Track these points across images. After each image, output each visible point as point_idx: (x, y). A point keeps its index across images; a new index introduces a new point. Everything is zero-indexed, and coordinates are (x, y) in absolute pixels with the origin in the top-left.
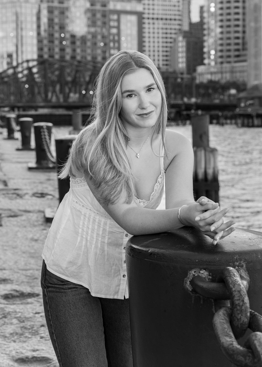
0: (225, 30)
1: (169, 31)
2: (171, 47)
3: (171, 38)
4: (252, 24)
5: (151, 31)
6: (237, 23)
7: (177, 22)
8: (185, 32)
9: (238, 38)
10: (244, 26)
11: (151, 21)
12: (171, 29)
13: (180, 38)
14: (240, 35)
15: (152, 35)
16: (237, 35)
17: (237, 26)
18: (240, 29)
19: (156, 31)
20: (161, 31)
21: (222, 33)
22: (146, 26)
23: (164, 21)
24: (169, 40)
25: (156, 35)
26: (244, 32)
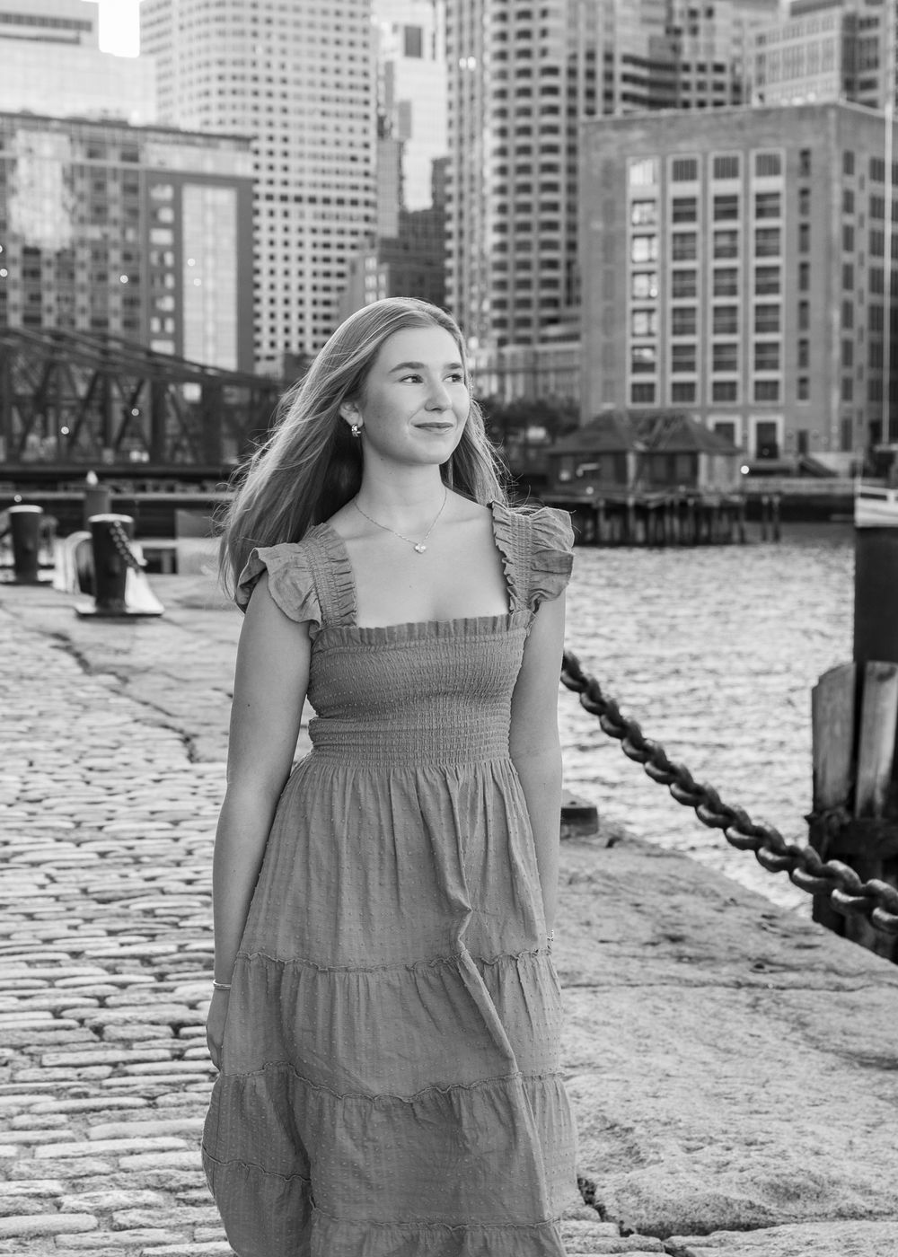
0: (512, 237)
1: (334, 239)
2: (340, 289)
3: (341, 261)
4: (598, 225)
5: (279, 236)
6: (549, 216)
7: (361, 211)
8: (386, 243)
9: (552, 264)
10: (572, 228)
11: (278, 206)
12: (341, 232)
13: (372, 263)
14: (559, 255)
15: (279, 251)
16: (549, 255)
17: (552, 226)
18: (559, 236)
19: (294, 237)
20: (308, 238)
21: (502, 247)
22: (263, 221)
23: (320, 208)
24: (335, 267)
25: (294, 251)
26: (572, 246)
